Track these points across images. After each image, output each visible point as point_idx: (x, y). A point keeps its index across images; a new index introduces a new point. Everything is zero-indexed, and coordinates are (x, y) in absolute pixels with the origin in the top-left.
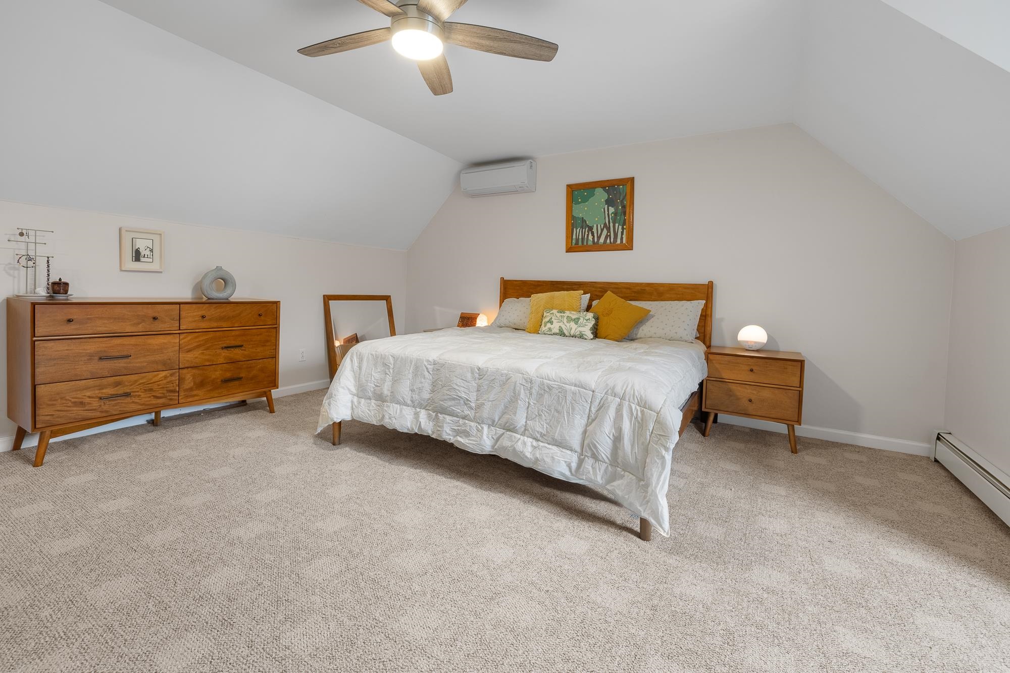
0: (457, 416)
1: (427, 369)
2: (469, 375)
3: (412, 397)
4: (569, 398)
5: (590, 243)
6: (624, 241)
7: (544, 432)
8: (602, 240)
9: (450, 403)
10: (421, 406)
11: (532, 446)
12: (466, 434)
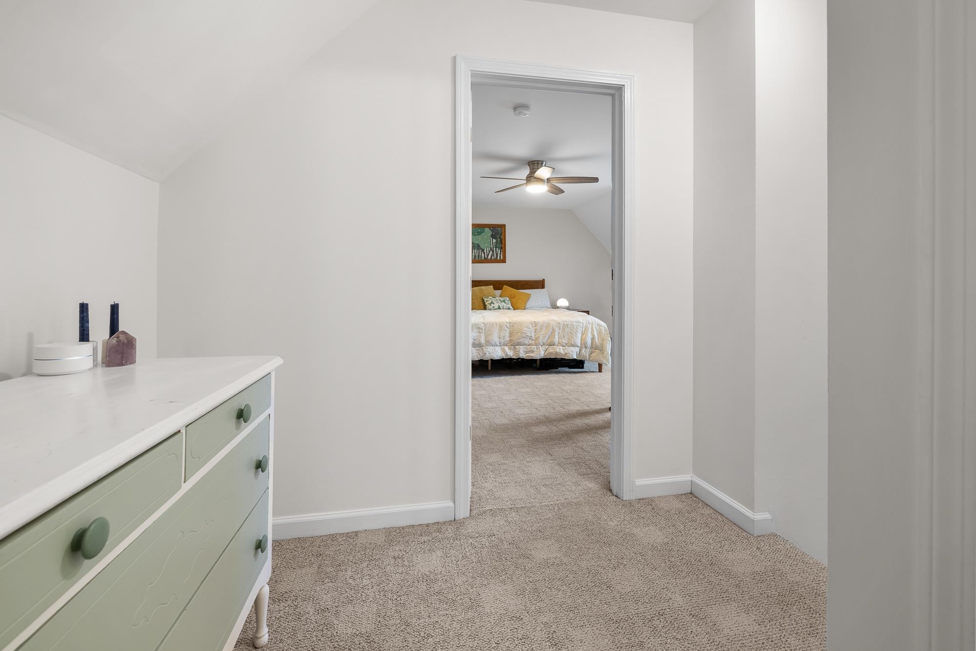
0: (526, 345)
1: (507, 326)
2: (530, 326)
3: (500, 341)
4: (575, 327)
5: (483, 258)
6: (502, 258)
7: (567, 342)
8: (489, 257)
9: (522, 340)
10: (505, 345)
11: (563, 349)
12: (532, 351)
